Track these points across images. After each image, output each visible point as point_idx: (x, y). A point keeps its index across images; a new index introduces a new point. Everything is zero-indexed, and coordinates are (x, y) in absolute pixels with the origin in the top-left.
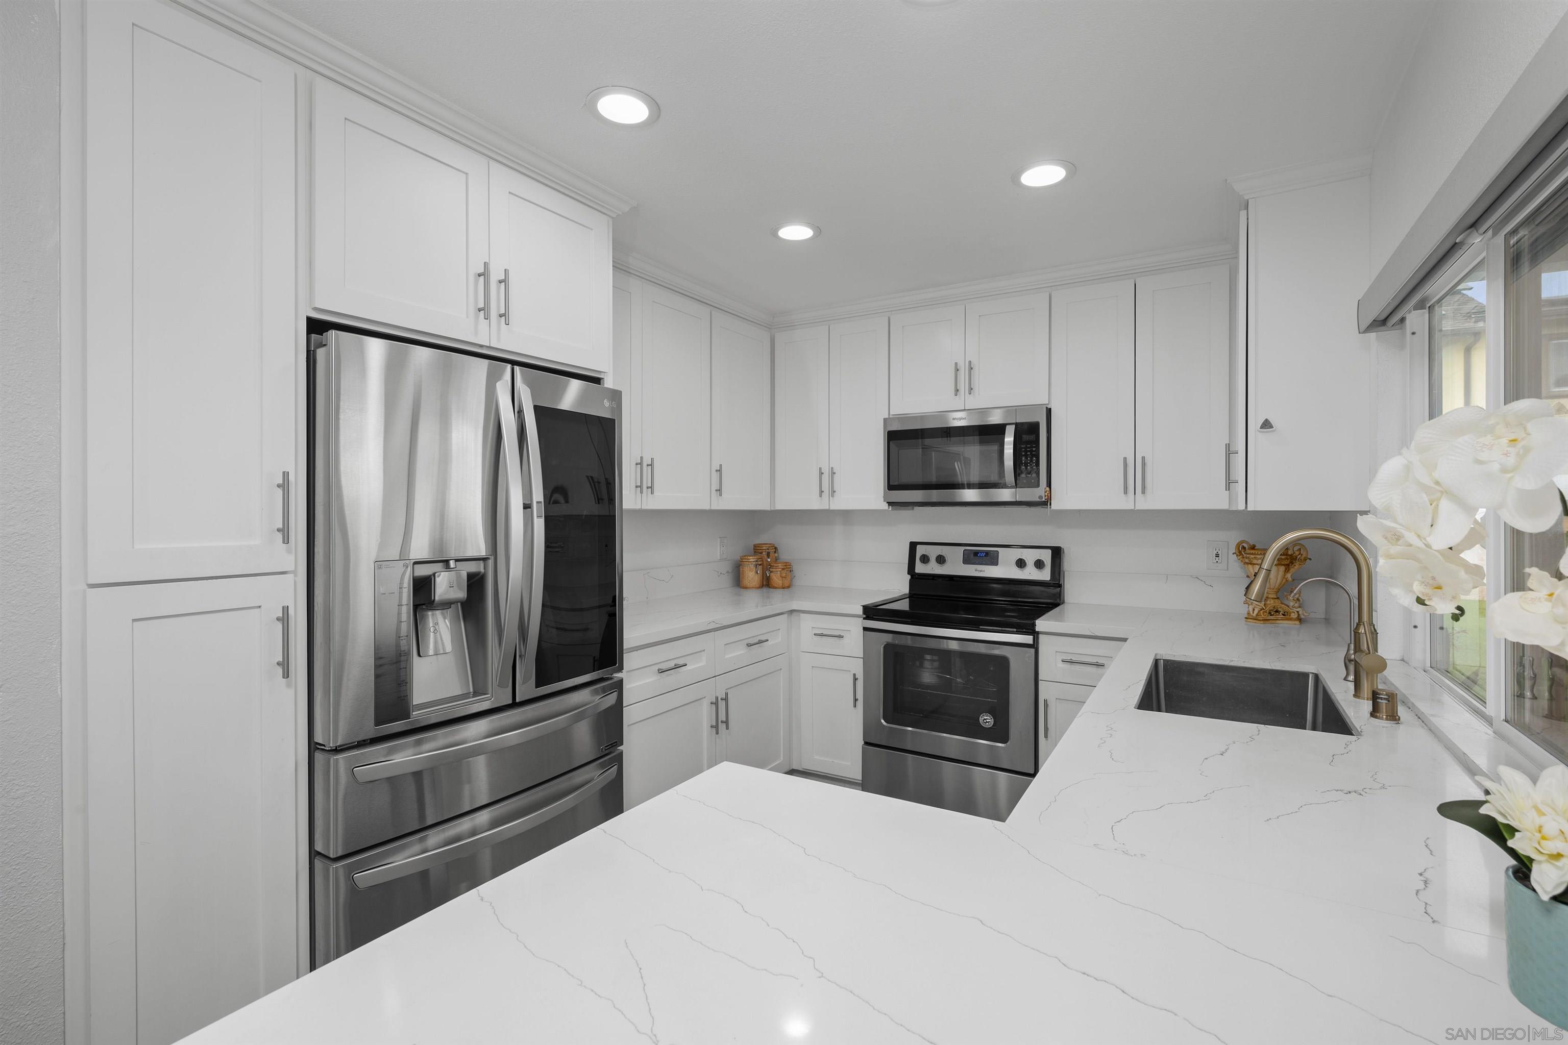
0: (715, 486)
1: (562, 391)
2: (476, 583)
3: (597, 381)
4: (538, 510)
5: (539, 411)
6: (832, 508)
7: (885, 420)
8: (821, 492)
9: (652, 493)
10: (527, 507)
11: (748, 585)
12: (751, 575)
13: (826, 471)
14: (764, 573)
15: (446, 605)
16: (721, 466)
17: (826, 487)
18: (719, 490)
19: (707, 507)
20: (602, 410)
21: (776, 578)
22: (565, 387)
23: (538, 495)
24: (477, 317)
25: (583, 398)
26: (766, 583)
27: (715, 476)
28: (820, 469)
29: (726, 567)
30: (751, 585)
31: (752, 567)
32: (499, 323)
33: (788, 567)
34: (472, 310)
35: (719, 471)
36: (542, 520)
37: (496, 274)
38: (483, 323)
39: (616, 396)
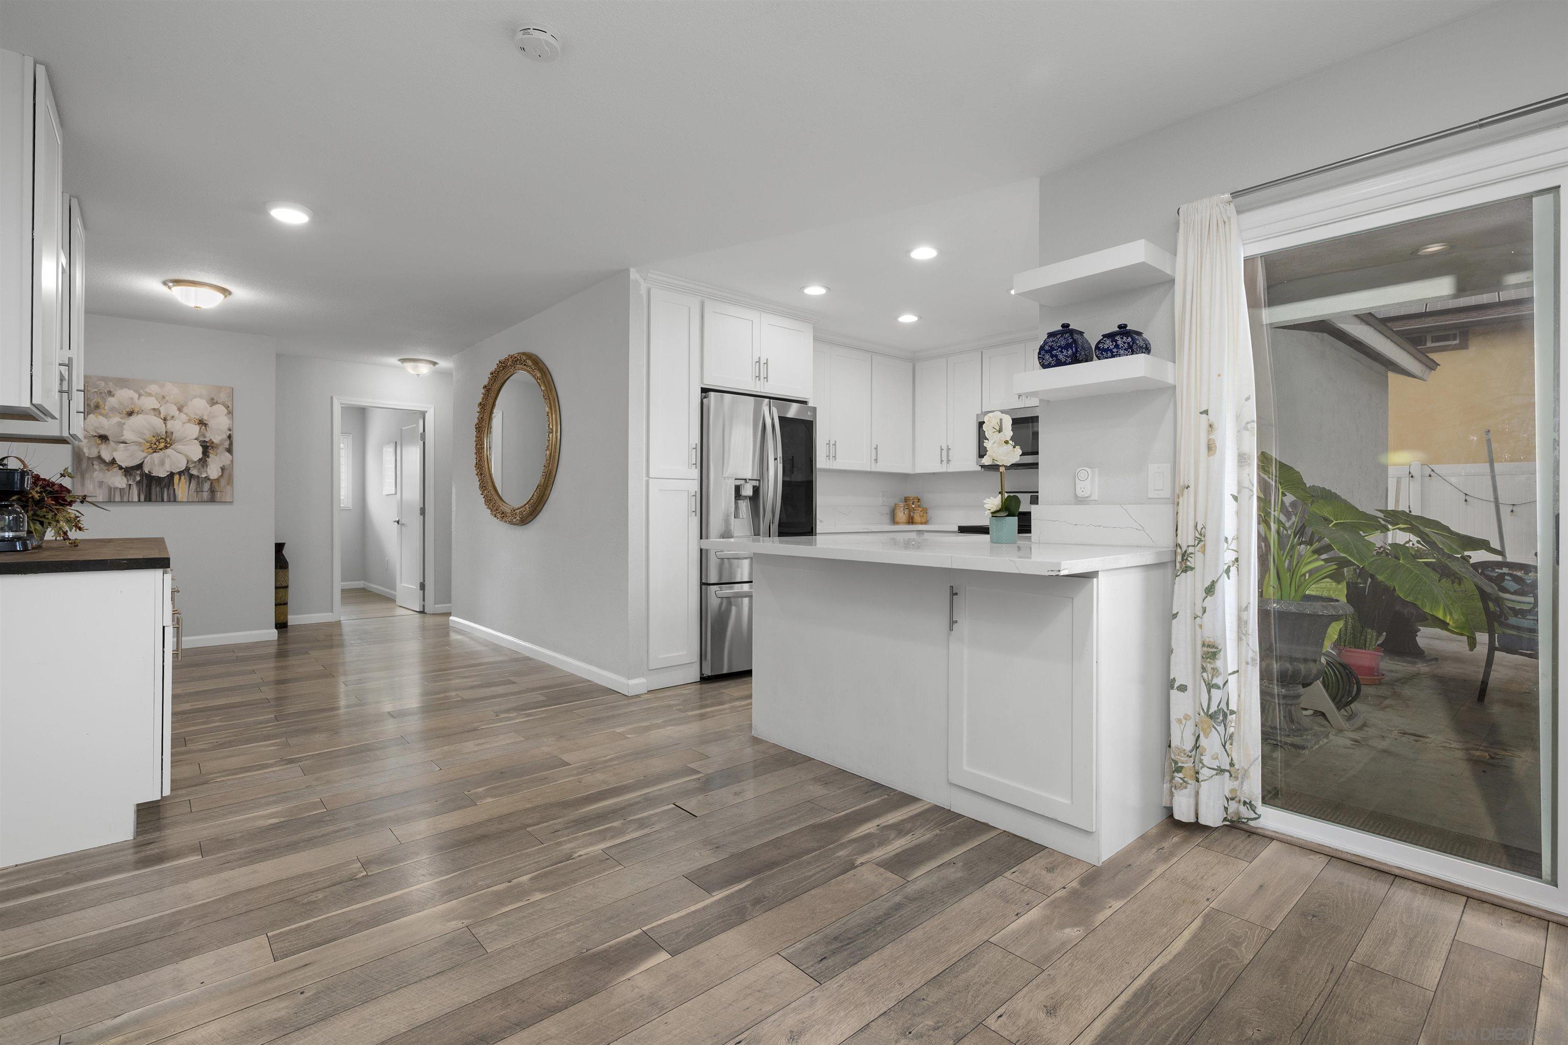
0: (874, 458)
1: (788, 408)
2: (756, 490)
3: (805, 403)
4: (780, 460)
5: (782, 419)
6: (948, 471)
7: (977, 415)
8: (942, 461)
9: (835, 460)
10: (776, 459)
11: (899, 521)
12: (901, 515)
13: (945, 448)
14: (910, 514)
15: (746, 497)
16: (877, 445)
17: (944, 458)
18: (876, 460)
19: (869, 470)
20: (807, 417)
21: (917, 518)
22: (790, 407)
23: (780, 454)
24: (756, 380)
25: (799, 412)
26: (911, 521)
27: (874, 451)
28: (941, 447)
29: (887, 510)
30: (901, 521)
31: (902, 509)
32: (764, 381)
33: (925, 511)
34: (754, 377)
35: (876, 448)
36: (781, 465)
37: (763, 361)
38: (758, 382)
39: (814, 410)
